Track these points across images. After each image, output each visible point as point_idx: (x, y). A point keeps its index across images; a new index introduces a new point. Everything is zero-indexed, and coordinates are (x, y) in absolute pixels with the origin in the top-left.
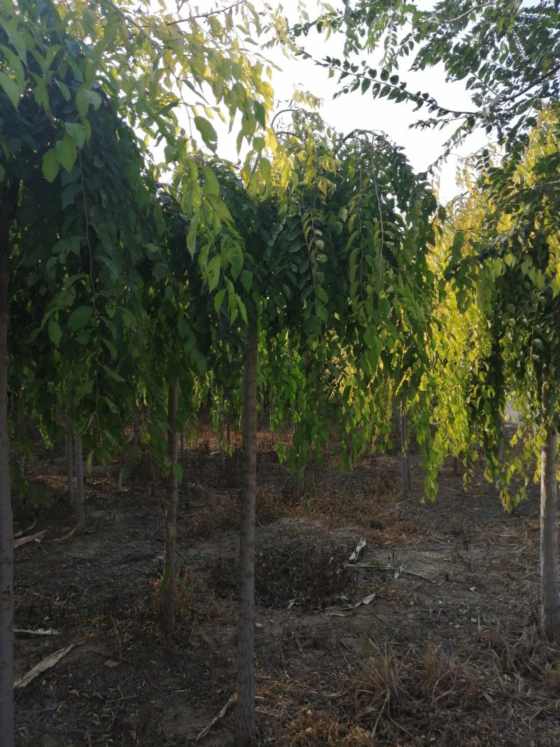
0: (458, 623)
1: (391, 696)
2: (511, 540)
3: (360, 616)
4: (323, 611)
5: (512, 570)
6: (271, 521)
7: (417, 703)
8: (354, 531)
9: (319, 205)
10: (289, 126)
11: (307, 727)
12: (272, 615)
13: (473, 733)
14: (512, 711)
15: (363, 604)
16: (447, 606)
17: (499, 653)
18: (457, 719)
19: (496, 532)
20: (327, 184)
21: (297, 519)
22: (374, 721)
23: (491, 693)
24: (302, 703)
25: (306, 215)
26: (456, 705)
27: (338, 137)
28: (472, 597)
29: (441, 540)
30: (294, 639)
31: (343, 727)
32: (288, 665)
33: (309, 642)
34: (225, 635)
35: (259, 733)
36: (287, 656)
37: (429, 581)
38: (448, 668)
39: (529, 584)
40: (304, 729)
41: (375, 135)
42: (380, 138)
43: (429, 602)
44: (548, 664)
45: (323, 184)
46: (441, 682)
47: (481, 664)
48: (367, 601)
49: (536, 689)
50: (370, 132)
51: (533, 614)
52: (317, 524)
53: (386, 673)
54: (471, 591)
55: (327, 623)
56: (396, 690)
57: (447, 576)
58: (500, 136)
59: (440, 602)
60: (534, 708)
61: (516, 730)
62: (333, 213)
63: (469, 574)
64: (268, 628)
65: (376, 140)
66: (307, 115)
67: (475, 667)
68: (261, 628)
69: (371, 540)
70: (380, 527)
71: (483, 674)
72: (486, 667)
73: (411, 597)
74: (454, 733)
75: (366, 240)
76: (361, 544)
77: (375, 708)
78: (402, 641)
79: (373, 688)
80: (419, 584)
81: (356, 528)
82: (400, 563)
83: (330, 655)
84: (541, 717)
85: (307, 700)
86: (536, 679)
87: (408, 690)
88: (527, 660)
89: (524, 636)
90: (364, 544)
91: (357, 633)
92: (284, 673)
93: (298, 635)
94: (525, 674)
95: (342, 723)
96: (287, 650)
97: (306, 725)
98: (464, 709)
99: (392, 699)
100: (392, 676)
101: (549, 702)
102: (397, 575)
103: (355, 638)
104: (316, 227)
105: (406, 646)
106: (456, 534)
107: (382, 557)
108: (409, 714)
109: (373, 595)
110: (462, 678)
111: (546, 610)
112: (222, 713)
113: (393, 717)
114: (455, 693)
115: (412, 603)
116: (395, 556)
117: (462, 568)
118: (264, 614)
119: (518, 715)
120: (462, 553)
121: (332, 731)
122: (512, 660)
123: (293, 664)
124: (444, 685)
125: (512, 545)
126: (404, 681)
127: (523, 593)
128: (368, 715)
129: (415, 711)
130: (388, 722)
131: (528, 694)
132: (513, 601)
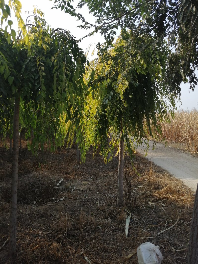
0: (92, 204)
1: (68, 231)
2: (111, 176)
3: (59, 205)
4: (46, 204)
5: (110, 186)
6: (29, 173)
7: (76, 232)
8: (59, 175)
9: (43, 55)
10: (33, 22)
11: (37, 245)
12: (26, 207)
13: (94, 239)
14: (106, 230)
15: (60, 200)
16: (89, 199)
17: (104, 212)
18: (89, 235)
19: (106, 174)
20: (47, 47)
21: (38, 172)
22: (61, 240)
23: (100, 225)
24: (36, 237)
25: (38, 57)
26: (89, 231)
27: (52, 30)
28: (98, 195)
29: (89, 177)
30: (34, 215)
31: (50, 243)
32: (32, 224)
33: (40, 215)
34: (8, 216)
35: (18, 250)
36: (32, 221)
37: (84, 191)
38: (87, 219)
39: (115, 189)
40: (35, 246)
41: (65, 31)
42: (67, 32)
43: (83, 198)
44: (118, 214)
45: (45, 47)
46: (85, 224)
47: (98, 216)
48: (62, 199)
49: (114, 222)
50: (64, 30)
51: (115, 199)
52: (46, 173)
53: (66, 223)
54: (97, 193)
55: (47, 208)
56: (69, 228)
57: (90, 189)
58: (105, 36)
59: (87, 198)
60: (113, 228)
61: (107, 236)
62: (49, 58)
63: (97, 188)
64: (25, 212)
65: (66, 33)
66: (40, 19)
67: (96, 218)
68: (22, 212)
69: (65, 178)
70: (69, 174)
71: (99, 220)
72: (100, 217)
73: (77, 197)
74: (88, 240)
75: (60, 70)
76: (61, 180)
77: (62, 235)
78: (73, 212)
79: (62, 229)
80: (80, 192)
81: (60, 174)
82: (74, 186)
83: (47, 219)
84: (115, 231)
85: (37, 236)
86: (114, 219)
87: (74, 228)
88: (112, 214)
89: (112, 207)
90: (63, 180)
91: (57, 211)
92: (29, 227)
93: (36, 213)
94: (112, 218)
95: (50, 242)
96: (32, 219)
97: (36, 245)
98: (92, 232)
99: (68, 232)
100: (68, 224)
101: (117, 226)
102: (73, 190)
103: (57, 212)
104: (42, 62)
105: (74, 213)
106: (94, 175)
107: (68, 184)
108: (73, 236)
109: (64, 197)
110: (92, 222)
111: (119, 197)
112: (4, 245)
113: (68, 238)
114: (89, 227)
115: (77, 199)
116: (73, 184)
117: (95, 186)
118: (24, 207)
119: (108, 231)
120: (95, 181)
121: (46, 245)
122: (108, 214)
123: (34, 224)
124: (85, 225)
125: (111, 178)
126: (72, 225)
127: (113, 193)
128: (59, 238)
129: (75, 234)
130: (66, 239)
131: (112, 224)
132: (110, 196)
